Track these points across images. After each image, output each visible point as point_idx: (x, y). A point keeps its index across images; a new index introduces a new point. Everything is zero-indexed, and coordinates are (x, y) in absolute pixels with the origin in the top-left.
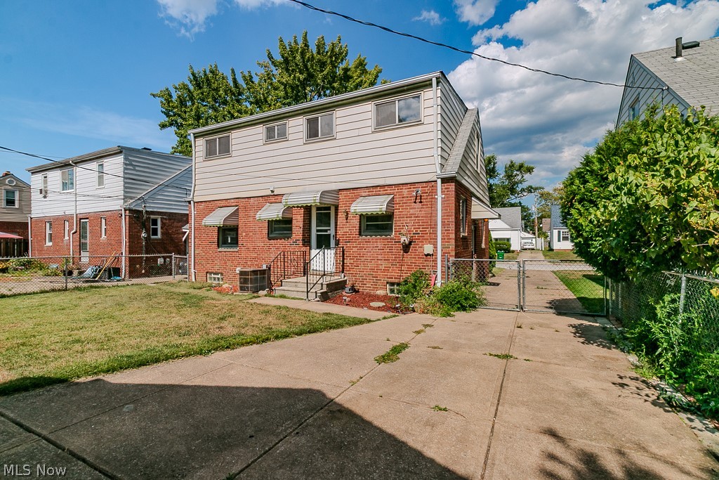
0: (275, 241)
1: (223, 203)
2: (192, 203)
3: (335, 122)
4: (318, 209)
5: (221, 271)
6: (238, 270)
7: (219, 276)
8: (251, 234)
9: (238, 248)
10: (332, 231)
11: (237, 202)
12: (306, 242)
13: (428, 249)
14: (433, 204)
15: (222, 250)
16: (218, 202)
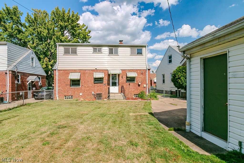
0: (97, 84)
1: (73, 71)
2: (57, 70)
3: (119, 51)
4: (112, 75)
5: (72, 95)
6: (81, 94)
7: (70, 97)
8: (87, 82)
9: (80, 87)
10: (117, 81)
11: (80, 71)
12: (109, 84)
13: (145, 86)
14: (145, 75)
15: (72, 87)
16: (70, 71)
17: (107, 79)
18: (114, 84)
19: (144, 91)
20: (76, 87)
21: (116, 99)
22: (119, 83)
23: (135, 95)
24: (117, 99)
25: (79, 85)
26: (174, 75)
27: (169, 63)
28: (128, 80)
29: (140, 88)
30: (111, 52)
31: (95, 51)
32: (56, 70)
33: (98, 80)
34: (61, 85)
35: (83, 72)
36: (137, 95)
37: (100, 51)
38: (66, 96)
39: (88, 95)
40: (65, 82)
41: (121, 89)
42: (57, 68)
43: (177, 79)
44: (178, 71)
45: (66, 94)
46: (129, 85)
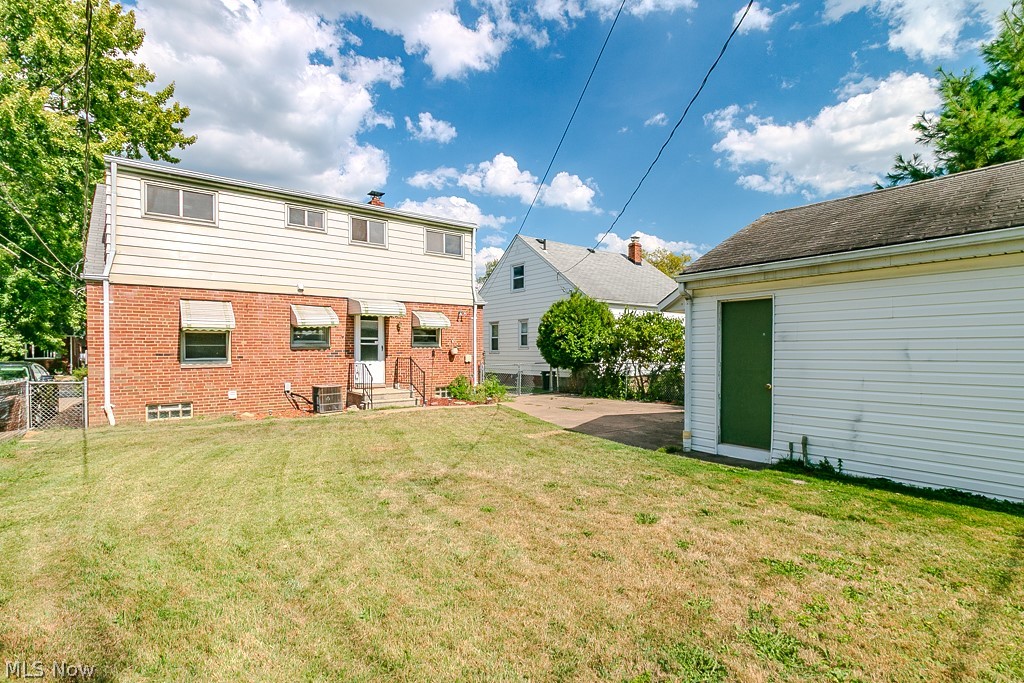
0: (304, 352)
1: (192, 294)
2: (106, 284)
3: (387, 233)
4: (363, 318)
5: (187, 400)
6: (232, 394)
7: (180, 408)
8: (258, 343)
9: (229, 362)
10: (380, 342)
11: (228, 295)
12: (350, 353)
13: (469, 358)
14: (470, 323)
15: (190, 365)
16: (180, 291)
17: (344, 335)
18: (369, 352)
19: (466, 375)
20: (206, 365)
21: (393, 404)
22: (386, 350)
23: (438, 389)
24: (398, 405)
25: (223, 355)
26: (546, 326)
27: (515, 287)
28: (416, 340)
29: (453, 365)
30: (359, 234)
31: (295, 219)
32: (99, 283)
33: (308, 338)
34: (126, 355)
35: (242, 301)
36: (443, 389)
37: (317, 224)
38: (155, 406)
39: (265, 396)
40: (150, 343)
41: (393, 370)
42: (106, 273)
43: (557, 338)
44: (556, 316)
45: (154, 396)
46: (433, 355)
